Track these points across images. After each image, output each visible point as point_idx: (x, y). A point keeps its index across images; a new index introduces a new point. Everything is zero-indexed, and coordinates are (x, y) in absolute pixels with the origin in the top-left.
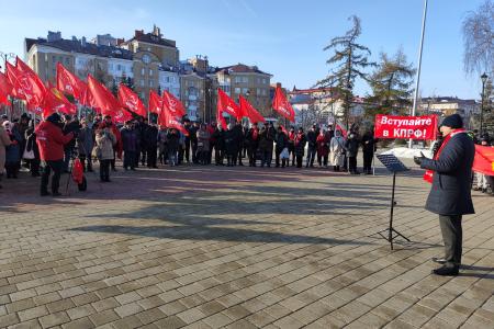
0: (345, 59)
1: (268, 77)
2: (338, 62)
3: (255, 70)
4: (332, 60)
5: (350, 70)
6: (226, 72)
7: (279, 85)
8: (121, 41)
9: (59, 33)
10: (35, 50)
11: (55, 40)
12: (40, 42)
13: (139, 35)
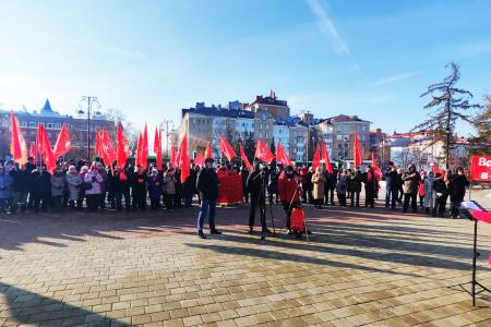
0: (443, 104)
1: (367, 124)
2: (436, 107)
3: (356, 119)
4: (430, 105)
5: (450, 113)
6: (329, 123)
7: (379, 130)
8: (246, 105)
9: (203, 104)
10: (187, 116)
11: (200, 108)
12: (192, 110)
13: (260, 100)
